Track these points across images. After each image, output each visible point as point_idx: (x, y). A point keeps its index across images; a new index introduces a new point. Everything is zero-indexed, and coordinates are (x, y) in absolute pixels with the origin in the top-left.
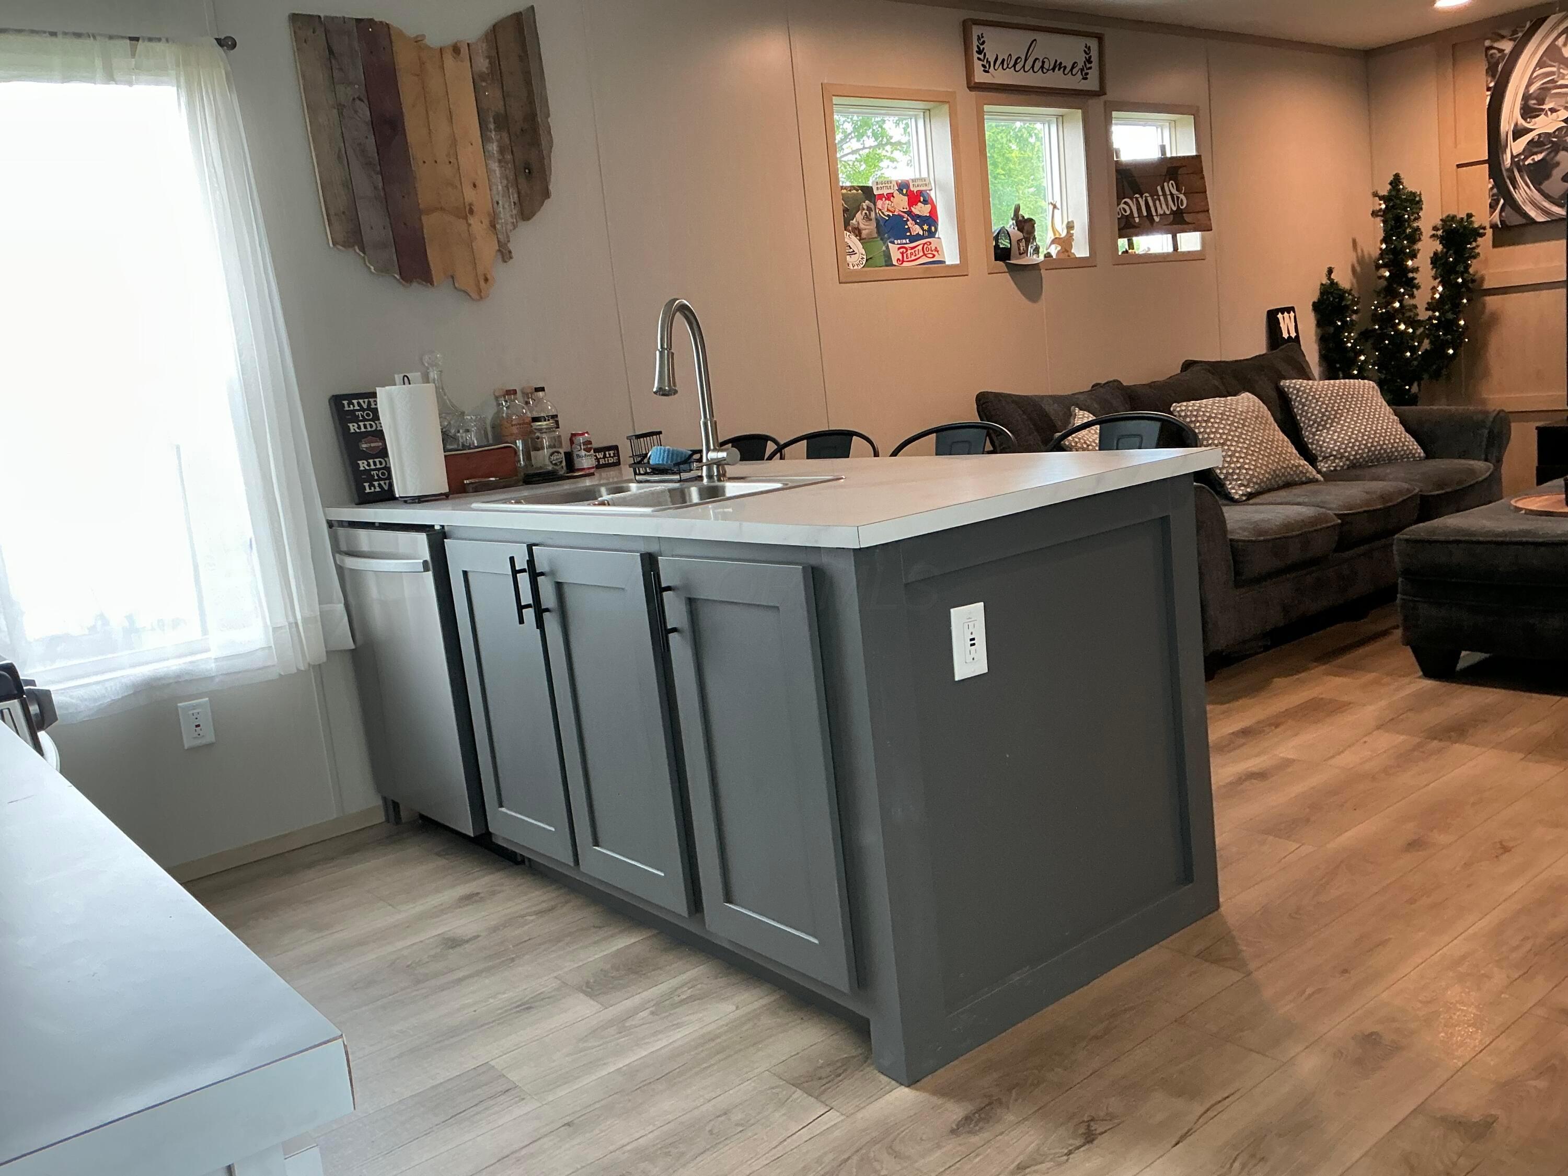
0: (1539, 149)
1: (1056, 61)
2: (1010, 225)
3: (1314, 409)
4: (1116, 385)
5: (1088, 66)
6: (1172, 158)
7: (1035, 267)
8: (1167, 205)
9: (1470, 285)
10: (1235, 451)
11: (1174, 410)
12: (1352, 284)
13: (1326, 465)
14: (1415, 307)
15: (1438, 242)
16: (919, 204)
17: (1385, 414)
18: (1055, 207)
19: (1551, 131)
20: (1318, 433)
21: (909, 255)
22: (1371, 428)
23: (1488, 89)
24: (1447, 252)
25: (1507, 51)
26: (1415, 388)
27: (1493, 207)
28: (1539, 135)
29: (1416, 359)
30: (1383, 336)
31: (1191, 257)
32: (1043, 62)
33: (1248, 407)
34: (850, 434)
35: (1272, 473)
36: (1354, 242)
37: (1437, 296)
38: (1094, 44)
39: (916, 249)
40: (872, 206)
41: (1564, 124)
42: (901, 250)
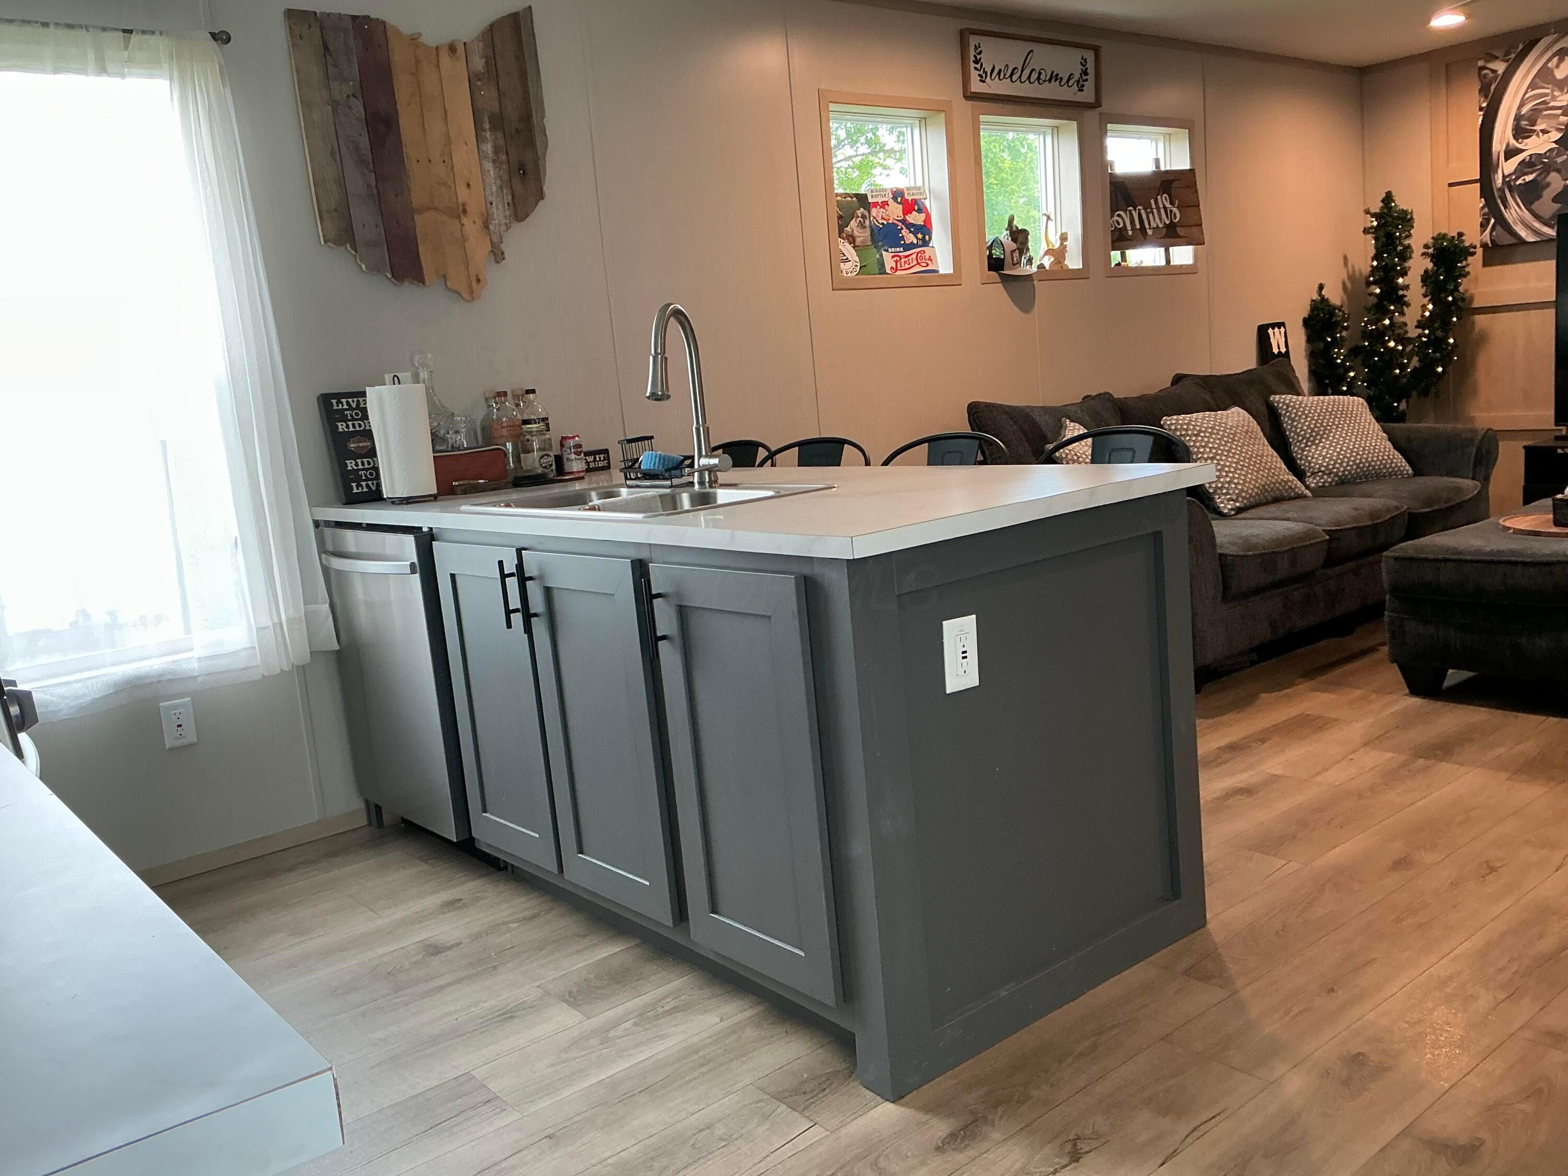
0: (1530, 170)
1: (1053, 73)
2: (1004, 236)
3: (1303, 424)
4: (1106, 398)
5: (1085, 78)
6: (1167, 172)
7: (1029, 278)
8: (1160, 219)
9: (1460, 303)
10: (1224, 466)
11: (1165, 424)
12: (1343, 301)
13: (1315, 481)
14: (1405, 324)
15: (1429, 260)
16: (914, 213)
17: (1373, 431)
18: (1049, 218)
19: (1543, 152)
20: (1307, 448)
21: (903, 263)
22: (1360, 445)
23: (1481, 109)
24: (1437, 271)
25: (1500, 72)
26: (1403, 406)
27: (1483, 226)
28: (1531, 156)
29: (1405, 375)
30: (1372, 352)
31: (1182, 270)
32: (1040, 74)
33: (1238, 421)
34: (842, 442)
35: (1261, 488)
36: (1345, 258)
37: (1427, 314)
38: (1090, 56)
39: (910, 257)
40: (866, 213)
41: (1555, 146)
42: (895, 259)
